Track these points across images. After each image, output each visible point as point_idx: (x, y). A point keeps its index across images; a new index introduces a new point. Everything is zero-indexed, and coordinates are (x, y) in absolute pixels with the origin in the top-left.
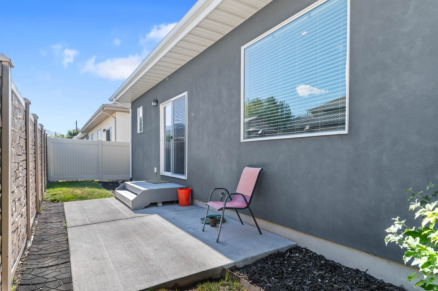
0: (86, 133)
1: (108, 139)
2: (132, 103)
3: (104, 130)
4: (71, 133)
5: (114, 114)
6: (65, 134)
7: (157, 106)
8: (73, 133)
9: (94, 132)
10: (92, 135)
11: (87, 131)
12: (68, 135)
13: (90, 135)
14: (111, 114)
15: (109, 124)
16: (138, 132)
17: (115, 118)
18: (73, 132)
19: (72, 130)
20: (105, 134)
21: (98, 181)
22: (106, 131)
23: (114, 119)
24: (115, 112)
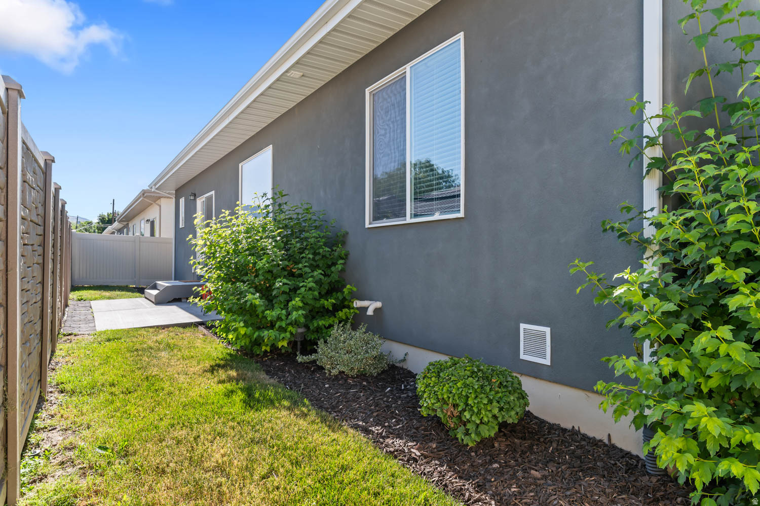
0: (125, 223)
1: (152, 234)
2: (176, 191)
3: (147, 221)
4: (103, 218)
5: (159, 200)
6: (95, 220)
7: (195, 200)
8: (107, 219)
9: (136, 221)
10: (133, 226)
11: (129, 217)
12: (98, 223)
13: (131, 225)
14: (155, 202)
15: (152, 213)
16: (180, 227)
17: (160, 206)
18: (109, 218)
19: (106, 215)
20: (148, 225)
21: (134, 286)
22: (149, 222)
23: (158, 207)
24: (159, 198)
